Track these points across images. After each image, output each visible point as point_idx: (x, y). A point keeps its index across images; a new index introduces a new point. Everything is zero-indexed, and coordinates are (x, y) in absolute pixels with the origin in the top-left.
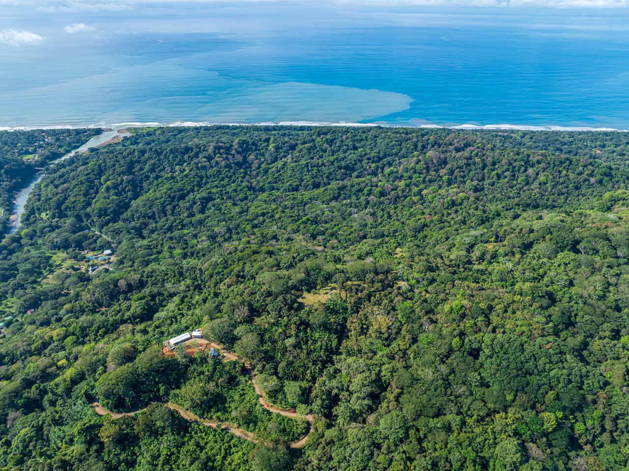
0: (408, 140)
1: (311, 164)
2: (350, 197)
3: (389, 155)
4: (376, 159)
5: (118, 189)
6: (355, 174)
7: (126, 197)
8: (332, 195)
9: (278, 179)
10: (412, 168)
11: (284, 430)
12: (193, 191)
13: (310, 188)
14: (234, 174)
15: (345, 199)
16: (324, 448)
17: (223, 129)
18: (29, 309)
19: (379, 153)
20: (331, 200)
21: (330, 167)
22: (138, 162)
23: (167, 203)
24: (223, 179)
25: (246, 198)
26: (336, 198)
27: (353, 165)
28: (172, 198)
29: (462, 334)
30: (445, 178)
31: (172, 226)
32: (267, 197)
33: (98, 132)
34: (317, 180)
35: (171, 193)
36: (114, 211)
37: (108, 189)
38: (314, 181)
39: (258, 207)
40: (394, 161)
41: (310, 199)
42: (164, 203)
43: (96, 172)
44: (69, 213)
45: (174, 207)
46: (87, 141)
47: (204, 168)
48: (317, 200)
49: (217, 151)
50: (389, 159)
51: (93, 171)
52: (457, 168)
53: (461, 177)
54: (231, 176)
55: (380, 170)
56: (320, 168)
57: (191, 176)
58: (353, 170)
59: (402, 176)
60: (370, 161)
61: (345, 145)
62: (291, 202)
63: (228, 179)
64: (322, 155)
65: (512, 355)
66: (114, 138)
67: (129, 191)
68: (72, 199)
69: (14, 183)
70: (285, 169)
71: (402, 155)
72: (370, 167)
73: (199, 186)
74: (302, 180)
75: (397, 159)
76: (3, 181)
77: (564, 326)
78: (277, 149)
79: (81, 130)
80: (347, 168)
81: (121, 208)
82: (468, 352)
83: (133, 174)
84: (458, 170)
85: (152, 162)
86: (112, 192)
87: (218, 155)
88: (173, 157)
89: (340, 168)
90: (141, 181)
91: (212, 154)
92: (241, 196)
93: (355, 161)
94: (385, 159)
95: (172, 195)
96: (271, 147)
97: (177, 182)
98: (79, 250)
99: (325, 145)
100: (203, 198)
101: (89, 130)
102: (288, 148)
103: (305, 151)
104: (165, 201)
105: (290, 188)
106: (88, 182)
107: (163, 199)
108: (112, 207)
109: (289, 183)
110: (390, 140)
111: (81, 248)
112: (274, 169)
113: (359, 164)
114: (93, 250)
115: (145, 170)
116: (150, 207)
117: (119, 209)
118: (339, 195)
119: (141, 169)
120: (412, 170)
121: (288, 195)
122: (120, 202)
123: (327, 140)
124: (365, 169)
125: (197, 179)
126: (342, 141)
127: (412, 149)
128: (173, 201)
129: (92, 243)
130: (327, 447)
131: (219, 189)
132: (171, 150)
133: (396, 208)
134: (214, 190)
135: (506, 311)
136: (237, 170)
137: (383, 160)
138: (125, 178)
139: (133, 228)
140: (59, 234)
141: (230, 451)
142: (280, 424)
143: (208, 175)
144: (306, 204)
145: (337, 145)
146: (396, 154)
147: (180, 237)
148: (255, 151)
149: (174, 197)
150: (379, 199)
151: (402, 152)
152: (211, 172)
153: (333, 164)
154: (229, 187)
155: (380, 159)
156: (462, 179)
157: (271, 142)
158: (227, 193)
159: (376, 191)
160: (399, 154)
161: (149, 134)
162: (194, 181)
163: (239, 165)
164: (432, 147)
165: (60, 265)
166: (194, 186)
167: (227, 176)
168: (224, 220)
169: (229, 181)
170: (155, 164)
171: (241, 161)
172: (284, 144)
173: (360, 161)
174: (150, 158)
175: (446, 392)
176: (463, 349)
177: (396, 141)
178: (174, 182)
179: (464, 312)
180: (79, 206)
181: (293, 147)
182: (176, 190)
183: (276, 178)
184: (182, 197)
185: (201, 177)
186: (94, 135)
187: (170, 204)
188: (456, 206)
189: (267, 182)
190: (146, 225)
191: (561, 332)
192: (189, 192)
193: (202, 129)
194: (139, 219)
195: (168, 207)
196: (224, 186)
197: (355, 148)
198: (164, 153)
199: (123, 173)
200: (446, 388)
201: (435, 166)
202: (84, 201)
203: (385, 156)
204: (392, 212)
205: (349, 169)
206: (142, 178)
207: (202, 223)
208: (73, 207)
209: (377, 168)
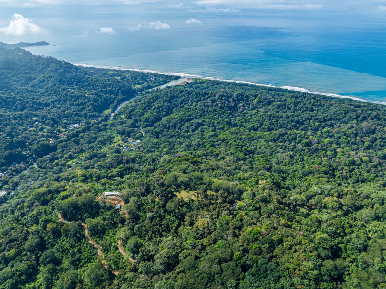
0: (354, 111)
1: (274, 115)
2: (285, 141)
3: (334, 119)
4: (322, 120)
5: (159, 109)
6: (301, 127)
7: (162, 115)
8: (273, 138)
9: (248, 121)
10: (344, 132)
11: (116, 262)
12: (196, 118)
13: (265, 130)
14: (224, 113)
15: (281, 142)
16: (121, 281)
17: (244, 85)
18: (89, 160)
19: (327, 116)
20: (271, 141)
21: (286, 119)
22: (177, 97)
23: (178, 122)
24: (216, 115)
25: (223, 128)
26: (275, 140)
27: (303, 121)
28: (182, 120)
29: (246, 251)
30: (366, 144)
31: (174, 135)
32: (234, 130)
33: (177, 78)
34: (272, 126)
35: (183, 117)
36: (153, 121)
37: (155, 108)
38: (270, 127)
39: (224, 135)
40: (335, 124)
41: (259, 137)
42: (177, 122)
43: (154, 98)
44: (133, 117)
45: (181, 125)
46: (169, 82)
47: (208, 106)
48: (262, 139)
49: (220, 98)
50: (333, 122)
51: (153, 98)
52: (380, 138)
53: (380, 145)
54: (221, 114)
55: (320, 128)
56: (278, 119)
57: (199, 110)
58: (302, 124)
59: (333, 135)
60: (317, 121)
61: (305, 107)
62: (246, 136)
63: (218, 115)
64: (287, 111)
65: (266, 281)
66: (183, 82)
67: (164, 111)
68: (137, 110)
69: (123, 98)
70: (256, 115)
71: (344, 121)
72: (314, 125)
73: (201, 116)
74: (263, 124)
75: (339, 123)
76: (119, 96)
77: (329, 278)
78: (259, 102)
79: (169, 75)
80: (298, 122)
81: (157, 120)
82: (242, 265)
83: (171, 103)
84: (381, 140)
85: (183, 98)
86: (156, 110)
87: (219, 100)
88: (196, 97)
89: (292, 121)
90: (173, 108)
91: (217, 99)
92: (221, 126)
93: (305, 119)
94: (330, 122)
95: (183, 118)
96: (255, 101)
97: (190, 112)
98: (128, 137)
99: (292, 105)
100: (198, 123)
101: (173, 76)
102: (267, 103)
103: (276, 106)
104: (178, 121)
105: (253, 128)
106: (148, 103)
107: (177, 119)
108: (151, 119)
109: (253, 124)
110: (340, 109)
111: (129, 136)
112: (249, 114)
113: (307, 121)
114: (133, 139)
115: (178, 102)
116: (169, 123)
117: (156, 120)
118: (279, 138)
119: (176, 101)
120: (343, 133)
121: (246, 132)
122: (157, 117)
123: (295, 102)
124: (310, 126)
125: (202, 112)
126: (305, 104)
127: (354, 118)
128: (182, 121)
129: (134, 135)
130: (122, 281)
131: (211, 120)
132: (196, 93)
133: (310, 156)
134: (207, 120)
135: (290, 248)
136: (226, 111)
137: (327, 122)
138: (165, 104)
139: (155, 132)
140: (122, 127)
141: (90, 261)
142: (116, 257)
143: (208, 110)
144: (254, 140)
145: (300, 106)
146: (340, 119)
147: (172, 142)
148: (245, 101)
149: (184, 119)
150: (302, 147)
151: (345, 119)
152: (211, 109)
153: (289, 117)
154: (217, 119)
155: (325, 120)
156: (380, 147)
157: (258, 97)
158: (214, 123)
159: (304, 141)
160: (342, 120)
161: (201, 83)
162: (199, 112)
163: (230, 108)
164: (371, 119)
165: (116, 142)
166: (197, 116)
167: (218, 113)
168: (200, 138)
169: (218, 117)
170: (184, 99)
171: (232, 106)
172: (265, 100)
173: (309, 119)
174: (183, 96)
175: (207, 284)
176: (238, 261)
177: (344, 110)
178: (188, 111)
179: (258, 237)
180: (138, 115)
181: (270, 103)
182: (187, 116)
183: (247, 120)
184: (188, 121)
185: (204, 111)
186: (174, 79)
187: (180, 123)
188: (355, 165)
189: (240, 121)
190: (163, 131)
191: (323, 282)
192: (193, 118)
193: (232, 84)
194: (162, 127)
195: (178, 125)
196: (214, 119)
197: (312, 110)
198: (192, 94)
199: (166, 101)
200: (208, 281)
201: (363, 133)
202: (141, 113)
203: (330, 119)
204: (306, 158)
205: (299, 123)
206: (174, 106)
207: (189, 137)
208: (136, 115)
209: (320, 126)
